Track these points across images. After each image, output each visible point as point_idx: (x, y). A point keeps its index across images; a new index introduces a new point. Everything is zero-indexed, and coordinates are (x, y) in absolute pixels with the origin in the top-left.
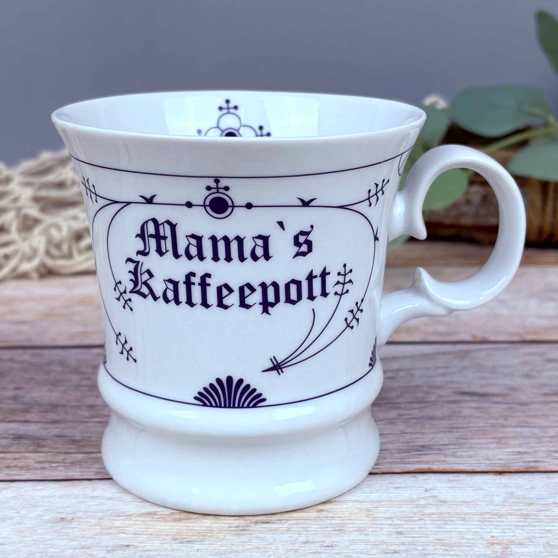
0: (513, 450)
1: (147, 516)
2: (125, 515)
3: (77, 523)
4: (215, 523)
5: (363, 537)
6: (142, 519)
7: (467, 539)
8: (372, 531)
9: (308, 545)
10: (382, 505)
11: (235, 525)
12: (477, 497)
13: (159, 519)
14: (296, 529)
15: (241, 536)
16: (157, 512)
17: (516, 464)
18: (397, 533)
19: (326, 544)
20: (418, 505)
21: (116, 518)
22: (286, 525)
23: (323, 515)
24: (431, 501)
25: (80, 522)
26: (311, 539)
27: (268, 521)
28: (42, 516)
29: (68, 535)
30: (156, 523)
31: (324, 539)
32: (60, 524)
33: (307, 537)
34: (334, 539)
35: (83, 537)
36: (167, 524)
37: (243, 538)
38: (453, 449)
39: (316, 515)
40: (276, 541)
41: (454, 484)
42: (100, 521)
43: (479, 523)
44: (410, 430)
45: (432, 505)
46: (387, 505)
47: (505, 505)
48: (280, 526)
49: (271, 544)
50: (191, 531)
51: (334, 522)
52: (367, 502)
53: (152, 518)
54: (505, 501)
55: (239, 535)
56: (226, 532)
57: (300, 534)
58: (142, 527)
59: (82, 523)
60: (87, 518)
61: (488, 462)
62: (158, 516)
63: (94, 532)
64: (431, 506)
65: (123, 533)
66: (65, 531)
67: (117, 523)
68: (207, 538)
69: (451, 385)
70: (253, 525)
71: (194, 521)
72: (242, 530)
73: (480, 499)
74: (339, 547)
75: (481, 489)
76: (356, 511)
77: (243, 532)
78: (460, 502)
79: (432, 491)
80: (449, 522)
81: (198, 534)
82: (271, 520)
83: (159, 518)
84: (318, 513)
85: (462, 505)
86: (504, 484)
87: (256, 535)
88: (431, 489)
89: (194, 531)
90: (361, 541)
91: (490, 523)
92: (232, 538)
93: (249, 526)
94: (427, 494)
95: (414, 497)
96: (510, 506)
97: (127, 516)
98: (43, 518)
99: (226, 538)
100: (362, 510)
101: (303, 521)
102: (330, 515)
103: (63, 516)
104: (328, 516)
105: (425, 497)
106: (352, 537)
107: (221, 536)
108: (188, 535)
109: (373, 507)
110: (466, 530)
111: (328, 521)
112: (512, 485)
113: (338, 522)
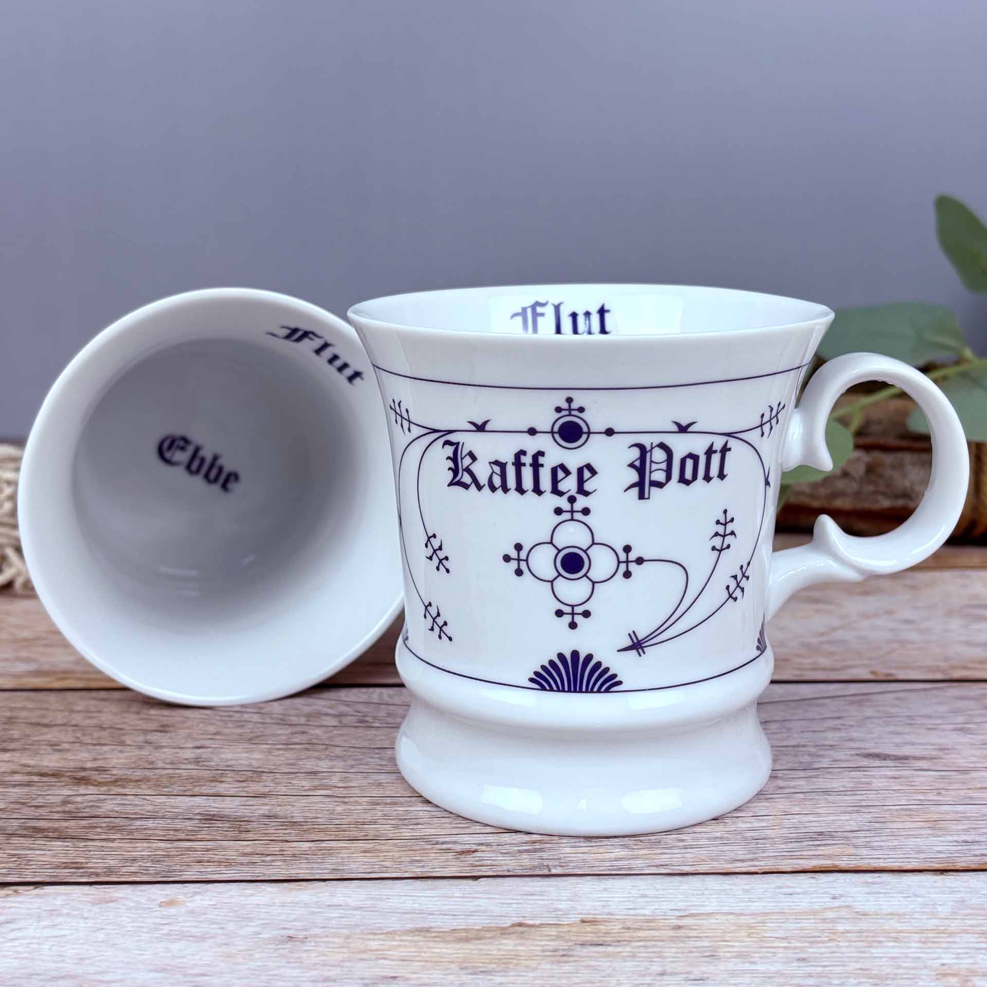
0: (956, 838)
1: (417, 933)
2: (384, 932)
3: (313, 944)
4: (522, 945)
5: (747, 966)
6: (409, 938)
7: (906, 968)
8: (760, 958)
9: (665, 978)
10: (770, 919)
11: (551, 948)
12: (912, 907)
13: (435, 939)
14: (645, 955)
15: (563, 964)
16: (431, 928)
17: (964, 859)
18: (799, 960)
19: (692, 977)
20: (825, 919)
21: (371, 937)
22: (628, 949)
23: (683, 935)
24: (843, 913)
25: (316, 942)
26: (669, 970)
27: (600, 943)
28: (259, 934)
29: (301, 962)
30: (431, 944)
31: (689, 969)
32: (289, 945)
33: (664, 966)
34: (703, 969)
35: (325, 965)
36: (449, 946)
37: (567, 968)
38: (866, 837)
39: (672, 935)
40: (618, 971)
41: (876, 888)
42: (348, 941)
43: (920, 945)
44: (796, 809)
45: (846, 919)
46: (777, 919)
47: (955, 919)
48: (619, 949)
49: (609, 976)
50: (486, 957)
51: (699, 944)
52: (747, 915)
53: (425, 937)
54: (955, 913)
55: (559, 962)
56: (539, 958)
57: (651, 961)
58: (413, 950)
59: (320, 944)
60: (327, 936)
61: (922, 856)
62: (433, 935)
63: (339, 957)
64: (843, 921)
65: (383, 958)
66: (296, 955)
67: (374, 945)
68: (511, 966)
69: (851, 744)
70: (578, 948)
71: (488, 941)
72: (563, 956)
73: (917, 910)
74: (712, 980)
75: (916, 895)
76: (733, 928)
77: (565, 959)
78: (887, 915)
79: (843, 899)
80: (876, 944)
81: (497, 961)
82: (605, 941)
83: (435, 937)
84: (675, 931)
85: (892, 919)
86: (949, 887)
87: (584, 964)
88: (841, 896)
89: (490, 957)
90: (745, 972)
91: (936, 945)
92: (549, 967)
93: (573, 950)
94: (837, 903)
95: (818, 907)
96: (963, 919)
97: (387, 933)
98: (260, 936)
99: (539, 967)
100: (741, 926)
101: (655, 943)
102: (694, 934)
103: (291, 933)
104: (691, 935)
105: (834, 908)
106: (730, 966)
107: (533, 964)
108: (483, 963)
109: (756, 923)
110: (902, 955)
111: (692, 943)
112: (961, 889)
113: (706, 944)
